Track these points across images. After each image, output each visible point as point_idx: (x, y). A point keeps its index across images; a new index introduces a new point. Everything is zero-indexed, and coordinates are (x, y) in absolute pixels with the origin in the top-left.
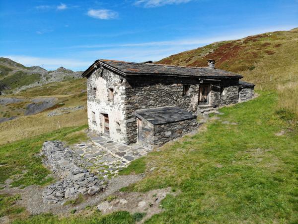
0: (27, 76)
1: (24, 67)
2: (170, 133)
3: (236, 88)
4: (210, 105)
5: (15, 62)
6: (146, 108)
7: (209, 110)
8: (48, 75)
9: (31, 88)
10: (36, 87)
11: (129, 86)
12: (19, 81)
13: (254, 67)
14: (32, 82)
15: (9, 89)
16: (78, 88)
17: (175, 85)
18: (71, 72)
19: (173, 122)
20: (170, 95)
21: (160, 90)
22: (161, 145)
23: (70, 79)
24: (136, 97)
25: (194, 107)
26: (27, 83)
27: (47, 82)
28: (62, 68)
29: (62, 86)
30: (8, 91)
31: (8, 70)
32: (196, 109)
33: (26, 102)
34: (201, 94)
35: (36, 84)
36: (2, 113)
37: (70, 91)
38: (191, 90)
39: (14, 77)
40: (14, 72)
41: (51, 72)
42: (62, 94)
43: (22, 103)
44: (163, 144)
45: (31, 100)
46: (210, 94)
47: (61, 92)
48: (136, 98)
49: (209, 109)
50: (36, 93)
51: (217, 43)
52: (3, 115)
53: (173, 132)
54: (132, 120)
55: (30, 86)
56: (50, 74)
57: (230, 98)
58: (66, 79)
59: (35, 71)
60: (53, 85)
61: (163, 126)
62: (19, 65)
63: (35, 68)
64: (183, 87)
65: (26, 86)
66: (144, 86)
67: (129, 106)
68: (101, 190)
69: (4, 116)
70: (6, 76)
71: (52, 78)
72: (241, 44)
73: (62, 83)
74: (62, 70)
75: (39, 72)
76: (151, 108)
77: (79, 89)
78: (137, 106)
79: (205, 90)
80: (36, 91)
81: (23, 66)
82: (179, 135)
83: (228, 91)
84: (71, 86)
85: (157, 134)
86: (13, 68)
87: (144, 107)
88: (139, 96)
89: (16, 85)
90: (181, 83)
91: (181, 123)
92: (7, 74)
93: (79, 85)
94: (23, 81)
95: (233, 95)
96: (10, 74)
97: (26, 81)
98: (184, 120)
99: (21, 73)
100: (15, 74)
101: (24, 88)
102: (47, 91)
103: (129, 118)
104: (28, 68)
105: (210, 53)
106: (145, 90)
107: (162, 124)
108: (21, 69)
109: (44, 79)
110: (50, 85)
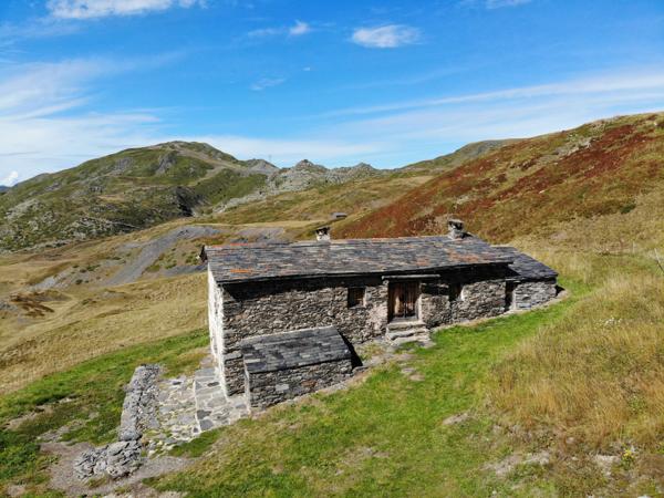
0: (241, 179)
1: (237, 162)
2: (286, 387)
3: (496, 283)
4: (420, 322)
5: (218, 151)
6: (265, 332)
7: (411, 335)
8: (279, 176)
9: (246, 204)
10: (256, 201)
11: (231, 299)
12: (225, 189)
13: (634, 207)
14: (249, 191)
15: (207, 205)
16: (329, 206)
17: (328, 289)
18: (322, 170)
19: (293, 368)
20: (318, 307)
21: (295, 300)
22: (265, 407)
23: (320, 185)
24: (244, 316)
25: (376, 327)
26: (241, 192)
27: (276, 192)
28: (306, 161)
29: (302, 200)
30: (205, 209)
31: (205, 167)
32: (384, 331)
33: (228, 237)
34: (397, 301)
35: (255, 196)
36: (184, 255)
37: (314, 212)
38: (367, 296)
39: (216, 180)
40: (217, 171)
41: (284, 170)
42: (299, 218)
43: (221, 237)
44: (271, 405)
45: (237, 232)
46: (420, 300)
47: (297, 215)
48: (246, 317)
49: (412, 331)
50: (252, 215)
51: (603, 122)
52: (185, 259)
53: (293, 385)
54: (236, 354)
55: (244, 199)
56: (283, 174)
57: (480, 305)
58: (312, 184)
59: (256, 169)
60: (286, 198)
61: (269, 375)
62: (226, 157)
63: (255, 162)
64: (346, 292)
65: (239, 200)
66: (259, 297)
67: (232, 331)
68: (127, 474)
69: (187, 262)
70: (201, 179)
71: (286, 184)
72: (651, 131)
73: (304, 194)
74: (306, 165)
75: (263, 172)
76: (276, 334)
77: (332, 207)
78: (246, 330)
79: (407, 292)
80: (253, 211)
81: (233, 158)
82: (307, 389)
83: (474, 291)
84: (318, 202)
85: (258, 389)
86: (214, 162)
87: (261, 331)
88: (250, 314)
89: (220, 195)
90: (342, 286)
91: (314, 367)
92: (203, 176)
93: (332, 200)
94: (232, 189)
95: (489, 299)
96: (210, 175)
97: (239, 188)
98: (320, 363)
99: (230, 172)
100: (220, 174)
101: (233, 202)
102: (274, 211)
103: (229, 351)
104: (243, 163)
105: (580, 147)
106: (262, 305)
107: (268, 372)
108: (229, 165)
109: (272, 185)
110: (281, 198)
